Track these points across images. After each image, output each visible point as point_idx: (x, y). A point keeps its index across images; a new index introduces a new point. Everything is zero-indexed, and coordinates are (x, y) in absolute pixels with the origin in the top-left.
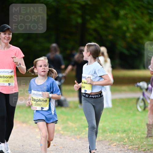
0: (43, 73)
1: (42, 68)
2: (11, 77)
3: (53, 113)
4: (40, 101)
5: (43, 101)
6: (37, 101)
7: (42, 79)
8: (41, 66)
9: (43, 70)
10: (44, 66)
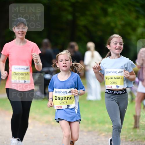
0: (64, 69)
1: (62, 63)
2: (27, 74)
3: (76, 111)
4: (65, 98)
5: (68, 98)
6: (62, 99)
7: (66, 75)
8: (62, 61)
9: (64, 65)
10: (65, 60)
